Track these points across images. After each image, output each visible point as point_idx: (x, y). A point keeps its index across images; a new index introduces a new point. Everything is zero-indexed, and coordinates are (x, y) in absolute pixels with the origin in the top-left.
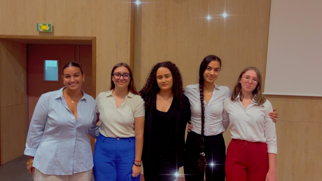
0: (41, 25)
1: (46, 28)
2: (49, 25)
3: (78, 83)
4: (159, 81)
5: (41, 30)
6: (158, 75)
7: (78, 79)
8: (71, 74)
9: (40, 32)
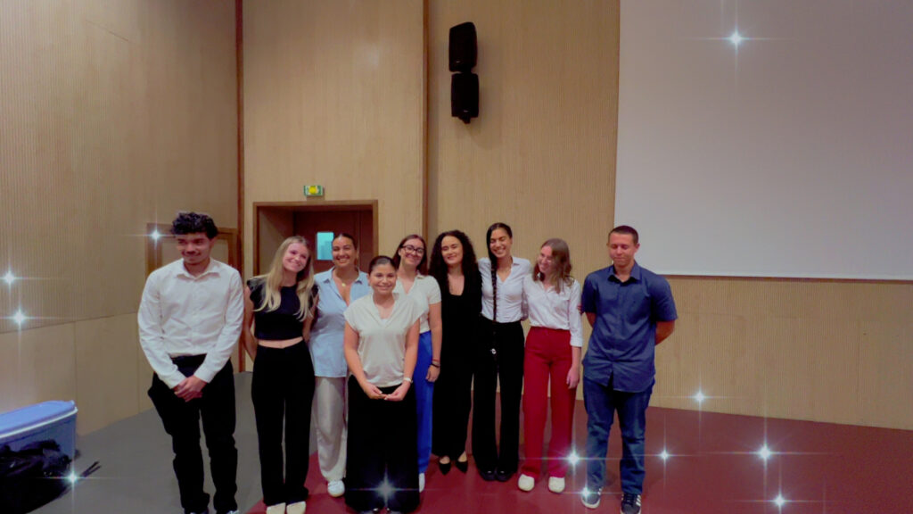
0: (309, 187)
1: (314, 190)
2: (319, 187)
3: (348, 257)
4: (445, 253)
5: (309, 194)
6: (443, 245)
7: (349, 252)
8: (341, 246)
9: (309, 197)
